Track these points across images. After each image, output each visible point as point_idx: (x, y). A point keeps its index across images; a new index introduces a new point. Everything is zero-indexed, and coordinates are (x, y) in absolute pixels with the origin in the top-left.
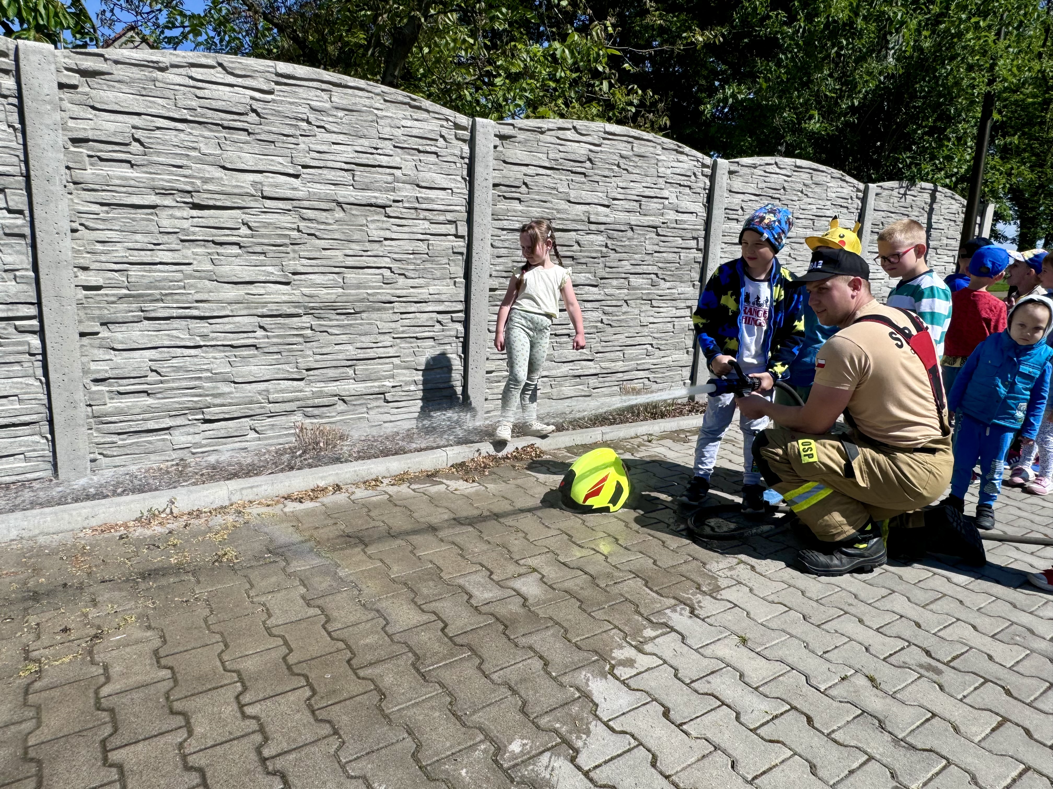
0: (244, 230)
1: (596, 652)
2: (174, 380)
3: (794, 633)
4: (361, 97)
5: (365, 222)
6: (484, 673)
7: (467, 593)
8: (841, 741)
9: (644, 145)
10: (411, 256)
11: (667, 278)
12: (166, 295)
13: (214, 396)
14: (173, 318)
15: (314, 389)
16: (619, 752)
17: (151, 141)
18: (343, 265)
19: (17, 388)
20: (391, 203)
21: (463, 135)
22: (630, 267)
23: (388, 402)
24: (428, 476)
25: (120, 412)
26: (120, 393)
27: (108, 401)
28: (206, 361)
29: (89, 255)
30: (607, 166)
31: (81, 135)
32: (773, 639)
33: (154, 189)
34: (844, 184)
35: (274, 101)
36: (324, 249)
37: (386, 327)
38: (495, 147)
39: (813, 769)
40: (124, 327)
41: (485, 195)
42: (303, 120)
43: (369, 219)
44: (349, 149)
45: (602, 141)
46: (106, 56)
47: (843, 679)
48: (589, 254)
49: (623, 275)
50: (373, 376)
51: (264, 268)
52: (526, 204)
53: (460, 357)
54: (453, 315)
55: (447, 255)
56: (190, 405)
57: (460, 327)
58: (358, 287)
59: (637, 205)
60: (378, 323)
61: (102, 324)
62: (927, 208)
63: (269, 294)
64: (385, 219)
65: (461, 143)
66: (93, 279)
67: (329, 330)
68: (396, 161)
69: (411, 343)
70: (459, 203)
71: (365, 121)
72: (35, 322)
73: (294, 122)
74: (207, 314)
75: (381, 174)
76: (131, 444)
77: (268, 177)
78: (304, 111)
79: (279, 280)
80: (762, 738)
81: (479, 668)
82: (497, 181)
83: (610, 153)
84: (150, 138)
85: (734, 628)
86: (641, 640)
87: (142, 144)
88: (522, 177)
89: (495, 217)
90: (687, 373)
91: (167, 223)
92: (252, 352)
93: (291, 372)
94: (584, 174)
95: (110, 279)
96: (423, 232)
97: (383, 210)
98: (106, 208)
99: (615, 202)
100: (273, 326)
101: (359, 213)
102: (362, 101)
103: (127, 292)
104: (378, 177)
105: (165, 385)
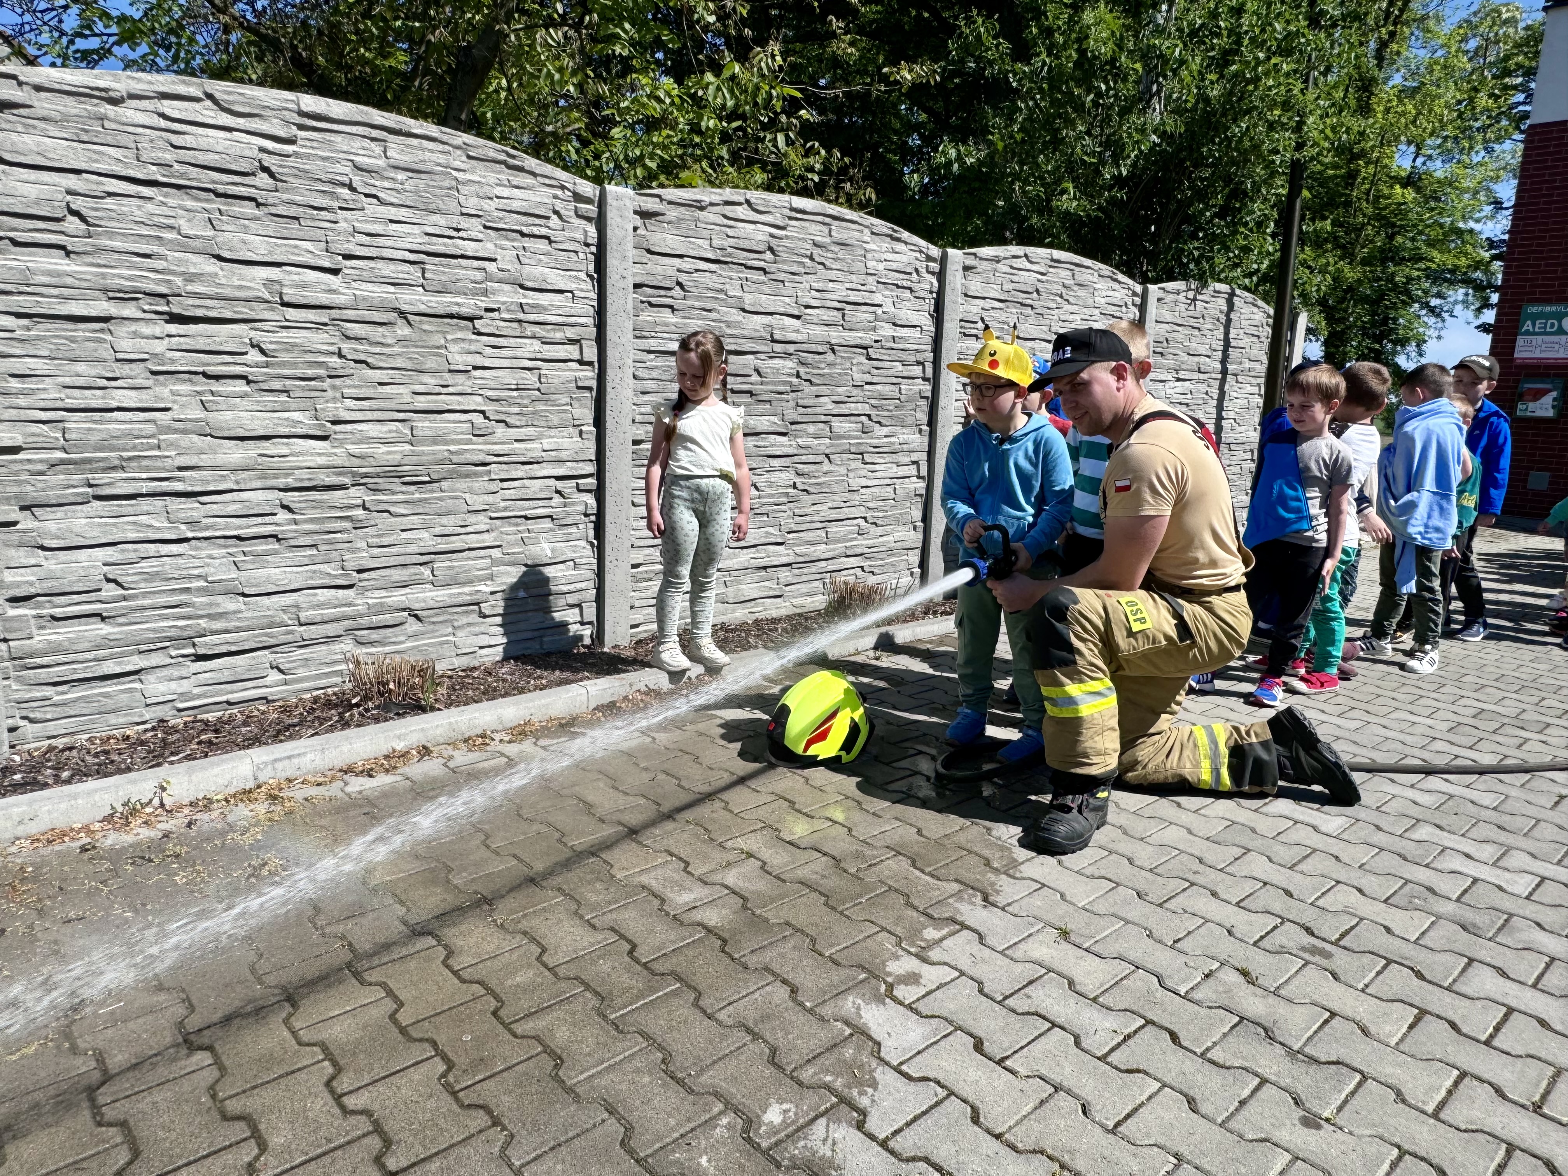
0: (254, 356)
1: (864, 968)
2: (145, 595)
3: (1129, 917)
4: (432, 151)
5: (442, 342)
6: (704, 1012)
7: (656, 896)
8: (1221, 1061)
9: (846, 229)
10: (515, 394)
11: (884, 422)
12: (130, 459)
13: (211, 617)
14: (142, 495)
15: (370, 601)
16: (924, 1108)
17: (99, 214)
18: (411, 407)
20: (482, 313)
21: (587, 210)
22: (831, 406)
23: (485, 617)
24: (561, 726)
25: (55, 649)
26: (54, 618)
27: (35, 631)
28: (197, 563)
30: (796, 258)
32: (1103, 929)
33: (105, 291)
34: (1116, 286)
35: (296, 154)
36: (380, 384)
37: (478, 501)
38: (635, 229)
39: (1192, 1103)
40: (60, 512)
41: (622, 302)
42: (343, 185)
43: (449, 337)
44: (416, 229)
45: (787, 221)
46: (21, 78)
47: (1207, 976)
48: (774, 388)
49: (823, 418)
50: (462, 578)
51: (286, 415)
52: (681, 313)
53: (592, 544)
54: (580, 481)
55: (568, 391)
56: (172, 633)
57: (590, 500)
58: (435, 441)
59: (839, 315)
60: (467, 496)
61: (23, 508)
62: (1223, 319)
63: (297, 454)
64: (474, 337)
65: (584, 222)
66: (5, 436)
67: (392, 509)
68: (487, 248)
69: (517, 525)
70: (585, 311)
71: (440, 188)
73: (328, 188)
74: (197, 489)
75: (465, 268)
76: (75, 701)
77: (290, 273)
78: (344, 171)
79: (311, 432)
80: (1116, 1068)
81: (696, 1004)
82: (639, 280)
83: (799, 239)
84: (97, 209)
85: (1049, 917)
86: (923, 944)
87: (83, 219)
88: (674, 273)
89: (638, 334)
90: (914, 558)
91: (127, 346)
92: (270, 547)
93: (335, 576)
94: (763, 269)
95: (34, 435)
96: (532, 356)
97: (470, 324)
98: (25, 322)
99: (808, 311)
100: (303, 505)
101: (433, 328)
102: (435, 157)
103: (64, 456)
104: (461, 273)
105: (131, 603)
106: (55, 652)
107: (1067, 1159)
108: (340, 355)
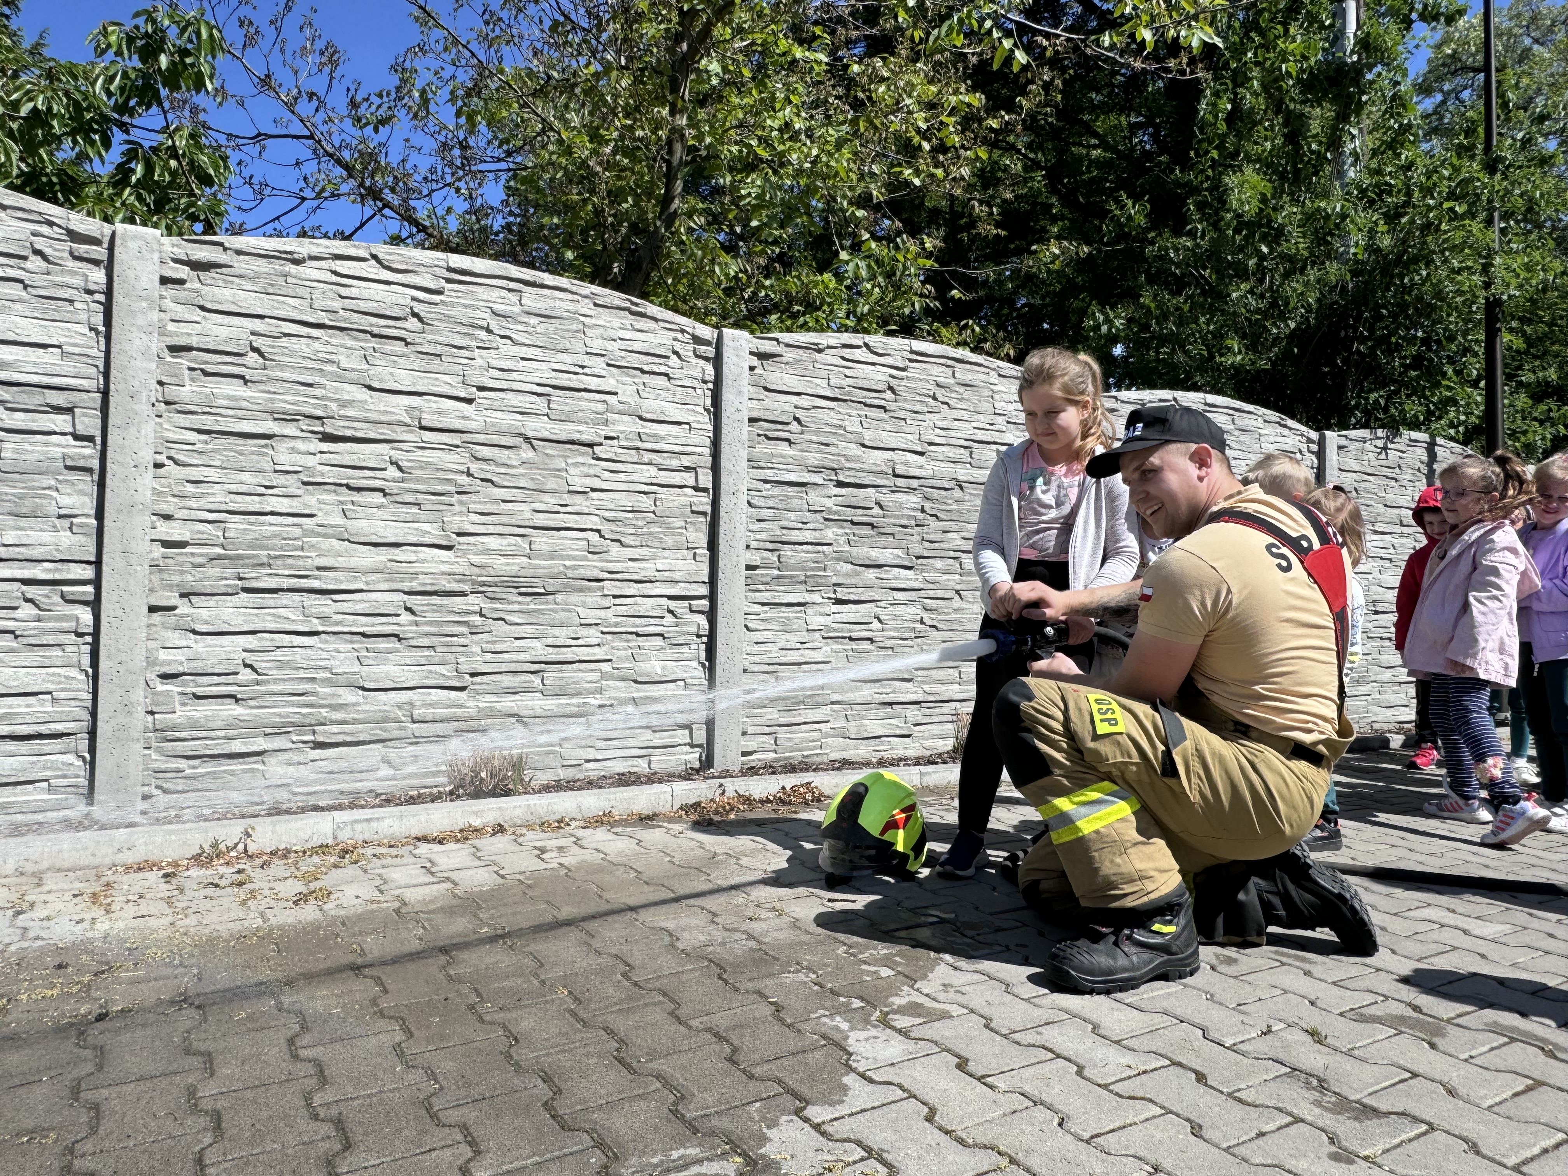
0: (392, 472)
1: (863, 999)
2: (276, 681)
4: (562, 300)
5: (564, 465)
6: (678, 1019)
7: (672, 936)
8: (1250, 1100)
9: (971, 371)
10: (630, 515)
12: (276, 557)
13: (333, 707)
14: (282, 590)
15: (481, 705)
16: (876, 1104)
17: (275, 351)
18: (531, 524)
19: (53, 682)
20: (602, 440)
21: (705, 351)
24: (641, 819)
25: (193, 725)
26: (196, 697)
27: (178, 707)
28: (325, 655)
29: (175, 500)
30: (918, 398)
31: (183, 342)
33: (272, 413)
34: (1286, 432)
35: (444, 303)
36: (504, 501)
37: (591, 616)
38: (752, 369)
39: (1197, 1130)
40: (213, 601)
41: (737, 433)
42: (482, 328)
43: (570, 461)
44: (544, 366)
45: (907, 363)
46: (228, 245)
47: (1265, 1033)
48: (897, 521)
49: (952, 554)
50: (570, 689)
51: (416, 525)
52: (798, 447)
53: (703, 665)
54: (693, 602)
55: (683, 515)
56: (295, 719)
57: (703, 621)
58: (552, 556)
59: (966, 452)
60: (580, 610)
61: (183, 596)
63: (422, 561)
64: (594, 462)
65: (702, 362)
66: (176, 532)
67: (507, 617)
68: (609, 384)
69: (628, 641)
70: (702, 441)
72: (90, 589)
73: (469, 330)
74: (331, 587)
75: (589, 400)
76: (203, 775)
77: (429, 401)
78: (483, 316)
79: (437, 542)
80: (1117, 1094)
82: (755, 415)
83: (921, 380)
84: (273, 347)
87: (261, 354)
88: (792, 409)
89: (754, 464)
91: (285, 459)
92: (391, 645)
93: (449, 678)
94: (883, 407)
95: (200, 532)
96: (648, 481)
97: (589, 450)
98: (205, 437)
99: (933, 448)
100: (426, 608)
101: (556, 453)
102: (564, 305)
103: (222, 551)
104: (584, 405)
105: (263, 688)
106: (191, 728)
107: (1020, 1157)
108: (469, 474)
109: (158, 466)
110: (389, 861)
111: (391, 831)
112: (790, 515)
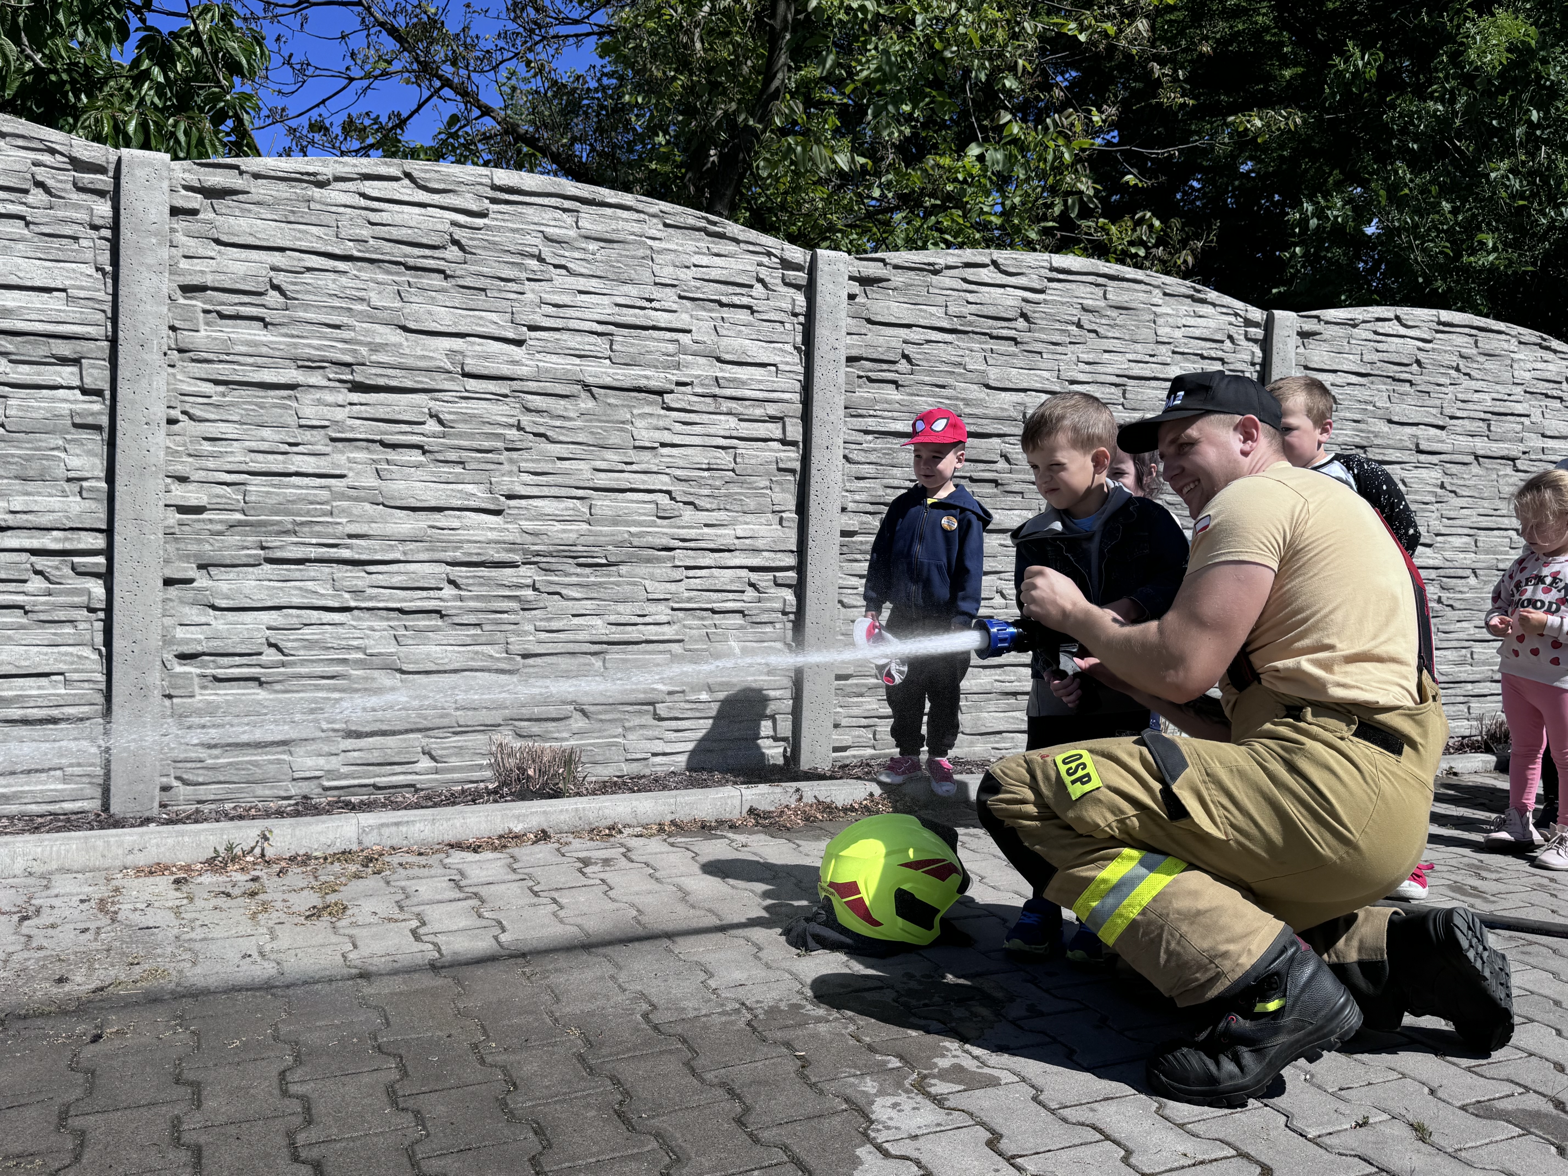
0: (432, 426)
2: (303, 662)
4: (626, 220)
5: (628, 416)
7: (706, 972)
9: (1127, 289)
10: (706, 474)
12: (302, 524)
14: (310, 561)
17: (297, 288)
18: (591, 484)
19: (65, 662)
20: (673, 387)
21: (795, 277)
23: (659, 719)
24: (703, 827)
26: (217, 679)
27: (197, 690)
28: (358, 634)
29: (190, 459)
30: (1058, 326)
31: (196, 280)
33: (296, 360)
35: (487, 227)
36: (559, 459)
37: (659, 590)
38: (852, 297)
40: (233, 573)
41: (832, 374)
42: (532, 256)
43: (635, 412)
44: (606, 300)
45: (1046, 283)
46: (243, 168)
51: (460, 487)
52: (908, 390)
53: (790, 647)
54: (778, 574)
55: (768, 473)
57: (789, 596)
58: (615, 521)
59: (1118, 392)
60: (647, 583)
61: (201, 567)
63: (468, 528)
64: (663, 412)
65: (792, 290)
66: (192, 495)
67: (564, 592)
68: (682, 320)
69: (703, 619)
70: (790, 386)
72: (101, 560)
73: (518, 259)
74: (364, 557)
75: (657, 340)
76: (226, 766)
77: (473, 343)
78: (534, 242)
79: (484, 506)
82: (854, 352)
83: (1063, 304)
84: (295, 284)
87: (282, 292)
88: (899, 345)
89: (852, 411)
91: (311, 413)
92: (433, 623)
93: (498, 659)
94: (1013, 339)
95: (218, 496)
96: (727, 434)
97: (659, 399)
98: (221, 388)
100: (471, 581)
101: (620, 402)
102: (629, 226)
103: (242, 517)
104: (652, 344)
105: (289, 670)
108: (520, 428)
109: (171, 422)
110: (416, 871)
111: (422, 836)
112: (896, 471)
